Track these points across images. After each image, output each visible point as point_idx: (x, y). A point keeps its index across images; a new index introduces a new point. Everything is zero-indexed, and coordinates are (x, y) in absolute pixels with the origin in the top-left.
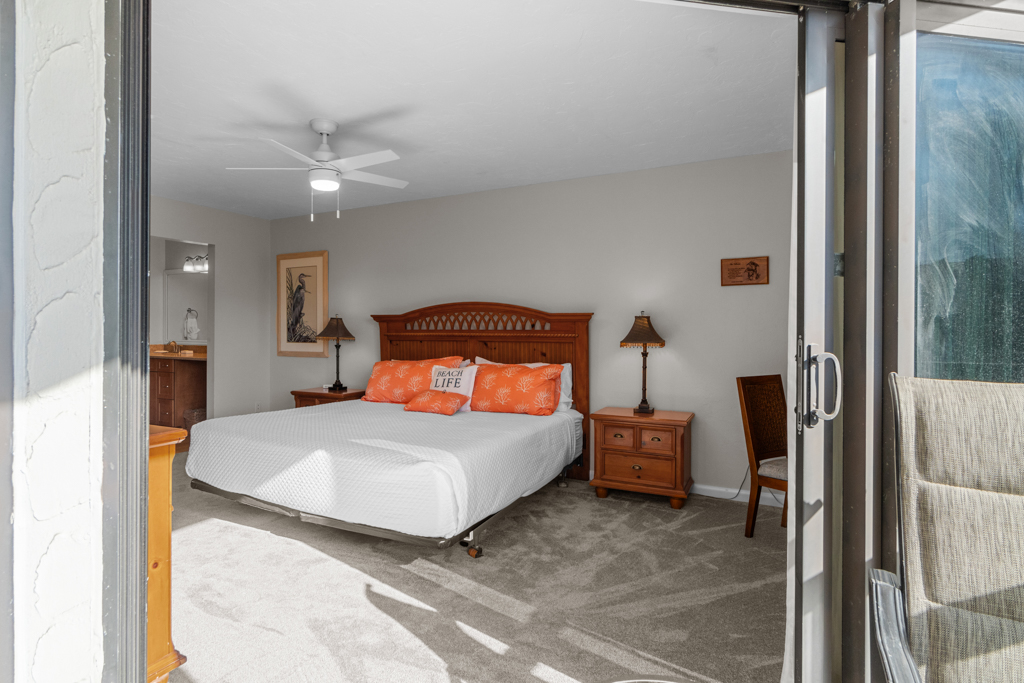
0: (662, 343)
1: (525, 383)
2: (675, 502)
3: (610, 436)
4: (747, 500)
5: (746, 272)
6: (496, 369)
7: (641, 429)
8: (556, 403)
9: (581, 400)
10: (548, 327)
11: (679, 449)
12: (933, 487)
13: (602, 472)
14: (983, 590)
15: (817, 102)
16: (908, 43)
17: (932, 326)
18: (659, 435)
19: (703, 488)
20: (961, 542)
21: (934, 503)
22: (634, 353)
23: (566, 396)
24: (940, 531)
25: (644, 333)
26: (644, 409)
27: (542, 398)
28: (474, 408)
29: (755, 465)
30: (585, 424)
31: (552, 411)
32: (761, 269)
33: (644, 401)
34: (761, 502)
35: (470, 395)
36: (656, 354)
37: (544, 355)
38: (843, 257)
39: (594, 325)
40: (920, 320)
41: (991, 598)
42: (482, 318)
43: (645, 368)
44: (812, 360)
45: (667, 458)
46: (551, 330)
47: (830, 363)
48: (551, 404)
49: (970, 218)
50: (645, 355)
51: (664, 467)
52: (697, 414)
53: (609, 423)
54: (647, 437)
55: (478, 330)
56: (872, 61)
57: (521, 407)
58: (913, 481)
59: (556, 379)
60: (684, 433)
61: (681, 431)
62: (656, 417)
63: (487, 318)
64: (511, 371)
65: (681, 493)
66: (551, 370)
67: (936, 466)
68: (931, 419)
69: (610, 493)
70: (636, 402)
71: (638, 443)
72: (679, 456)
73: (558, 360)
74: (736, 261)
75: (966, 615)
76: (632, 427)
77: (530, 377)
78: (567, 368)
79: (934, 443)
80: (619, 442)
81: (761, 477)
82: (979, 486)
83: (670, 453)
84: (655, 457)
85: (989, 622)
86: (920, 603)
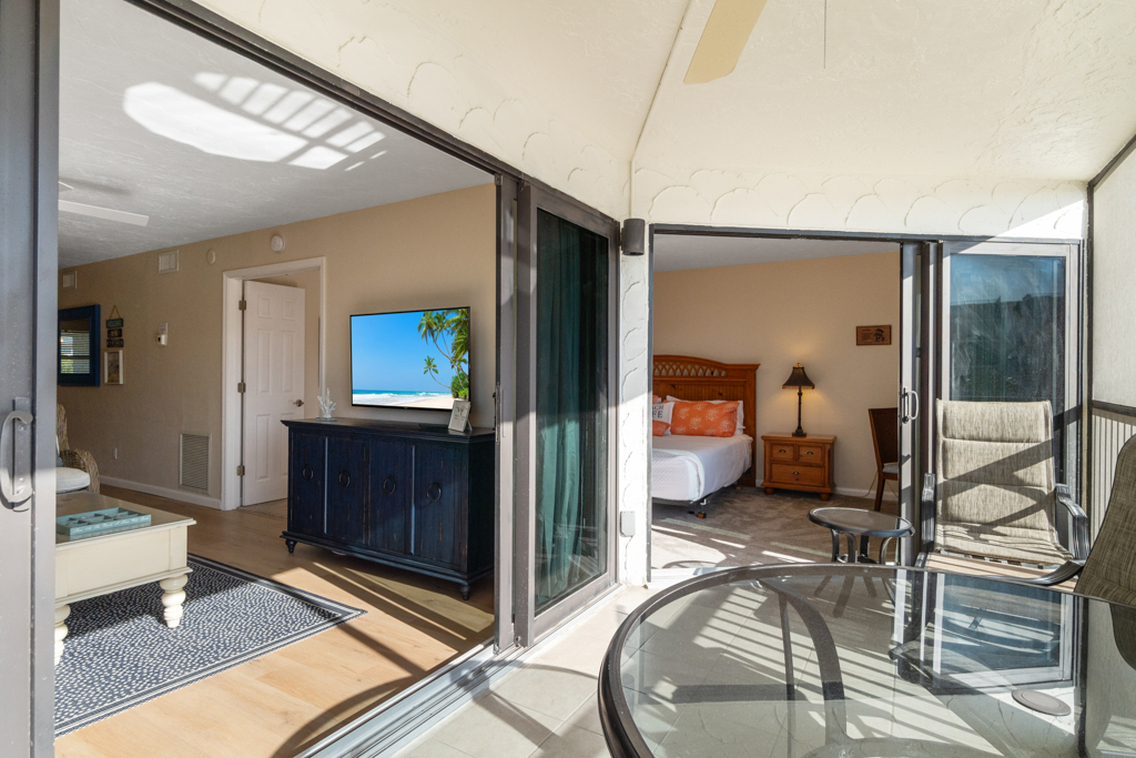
0: (812, 386)
1: (712, 414)
2: (824, 496)
3: (776, 451)
4: (874, 498)
5: (876, 335)
6: (688, 405)
7: (799, 446)
8: (735, 429)
9: (750, 428)
10: (723, 373)
11: (827, 459)
12: (948, 440)
13: (769, 476)
14: (962, 473)
15: (908, 283)
16: (947, 261)
17: (959, 380)
18: (812, 450)
19: (842, 490)
20: (956, 458)
21: (948, 445)
22: (792, 394)
23: (740, 425)
24: (949, 456)
25: (799, 379)
26: (799, 432)
27: (725, 424)
28: (673, 432)
29: (881, 467)
30: (753, 445)
31: (732, 434)
32: (885, 334)
33: (799, 427)
34: (884, 498)
35: (670, 422)
36: (808, 394)
37: (721, 394)
38: (920, 349)
39: (759, 372)
40: (953, 377)
41: (964, 475)
42: (671, 367)
43: (800, 403)
44: (906, 394)
45: (818, 466)
46: (726, 376)
47: (913, 395)
48: (731, 430)
49: (976, 332)
50: (800, 394)
51: (816, 473)
52: (839, 437)
53: (773, 442)
54: (804, 452)
55: (667, 376)
56: (932, 267)
57: (710, 431)
58: (941, 438)
59: (734, 411)
60: (828, 449)
61: (828, 447)
62: (808, 437)
63: (675, 367)
64: (699, 406)
65: (828, 490)
66: (730, 405)
67: (949, 433)
68: (948, 416)
69: (776, 491)
70: (794, 428)
71: (797, 457)
72: (827, 464)
73: (734, 399)
74: (867, 328)
75: (957, 482)
76: (793, 445)
77: (714, 410)
78: (741, 402)
79: (949, 424)
80: (782, 456)
81: (885, 473)
82: (963, 439)
83: (819, 462)
84: (810, 465)
85: (963, 483)
86: (941, 480)
